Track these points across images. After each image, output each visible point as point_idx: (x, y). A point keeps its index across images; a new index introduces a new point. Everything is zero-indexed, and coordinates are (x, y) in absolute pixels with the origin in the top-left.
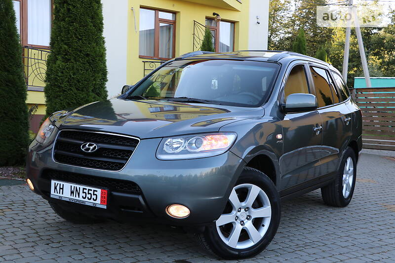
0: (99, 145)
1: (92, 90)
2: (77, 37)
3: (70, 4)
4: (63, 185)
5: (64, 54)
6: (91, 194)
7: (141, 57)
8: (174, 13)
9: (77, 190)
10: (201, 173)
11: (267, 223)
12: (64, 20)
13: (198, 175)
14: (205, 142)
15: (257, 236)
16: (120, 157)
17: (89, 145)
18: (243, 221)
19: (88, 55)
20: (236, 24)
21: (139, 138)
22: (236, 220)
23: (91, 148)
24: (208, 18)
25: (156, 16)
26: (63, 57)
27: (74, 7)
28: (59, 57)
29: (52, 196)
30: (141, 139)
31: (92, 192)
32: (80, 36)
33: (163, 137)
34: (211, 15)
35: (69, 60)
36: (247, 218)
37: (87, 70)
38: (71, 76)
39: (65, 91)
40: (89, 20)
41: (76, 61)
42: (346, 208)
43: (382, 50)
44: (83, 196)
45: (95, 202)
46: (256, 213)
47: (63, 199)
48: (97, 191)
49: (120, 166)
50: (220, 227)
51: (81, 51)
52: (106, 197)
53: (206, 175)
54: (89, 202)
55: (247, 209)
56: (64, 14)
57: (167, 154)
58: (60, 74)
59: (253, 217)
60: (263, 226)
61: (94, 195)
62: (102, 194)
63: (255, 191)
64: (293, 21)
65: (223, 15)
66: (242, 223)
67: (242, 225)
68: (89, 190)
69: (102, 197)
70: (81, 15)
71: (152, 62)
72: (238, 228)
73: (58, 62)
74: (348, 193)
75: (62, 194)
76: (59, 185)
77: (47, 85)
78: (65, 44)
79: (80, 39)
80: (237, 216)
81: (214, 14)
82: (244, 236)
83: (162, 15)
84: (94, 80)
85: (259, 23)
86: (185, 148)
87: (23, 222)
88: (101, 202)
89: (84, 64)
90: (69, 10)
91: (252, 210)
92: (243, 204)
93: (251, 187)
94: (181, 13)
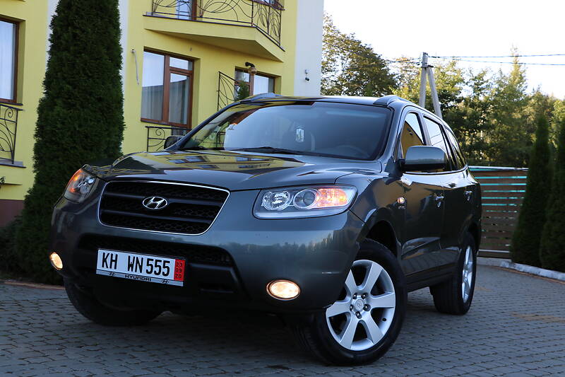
0: (170, 200)
1: (105, 150)
2: (86, 74)
3: (77, 28)
4: (117, 255)
5: (67, 96)
6: (160, 266)
7: (143, 120)
8: (192, 60)
9: (138, 262)
10: (311, 243)
11: (390, 316)
12: (67, 49)
13: (307, 245)
14: (318, 198)
15: (377, 332)
16: (200, 215)
17: (155, 200)
18: (359, 312)
19: (100, 100)
20: (276, 80)
21: (228, 190)
22: (351, 310)
23: (159, 203)
24: (238, 70)
25: (166, 63)
26: (64, 102)
27: (83, 32)
28: (59, 102)
29: (98, 272)
30: (230, 192)
31: (161, 264)
32: (91, 72)
33: (261, 189)
34: (243, 66)
35: (74, 105)
36: (364, 309)
37: (99, 121)
38: (75, 129)
39: (66, 149)
40: (104, 51)
41: (83, 108)
42: (465, 316)
43: (462, 130)
44: (147, 271)
45: (165, 278)
46: (376, 302)
47: (116, 276)
48: (169, 262)
49: (201, 228)
50: (330, 318)
51: (91, 94)
52: (183, 271)
53: (317, 246)
54: (157, 278)
55: (364, 295)
56: (67, 41)
57: (267, 211)
58: (59, 126)
59: (373, 307)
60: (385, 320)
61: (164, 267)
62: (176, 265)
63: (376, 270)
64: (340, 87)
65: (260, 66)
66: (358, 315)
67: (358, 317)
68: (157, 261)
69: (176, 270)
70: (93, 43)
71: (160, 128)
72: (353, 322)
73: (58, 109)
74: (467, 296)
75: (115, 268)
76: (110, 255)
77: (38, 141)
78: (69, 83)
79: (89, 77)
80: (351, 305)
81: (247, 64)
82: (361, 333)
83: (175, 63)
84: (109, 135)
85: (308, 80)
86: (292, 204)
87: (30, 324)
88: (175, 278)
89: (95, 112)
90: (75, 36)
91: (372, 297)
92: (361, 288)
93: (370, 265)
94: (201, 60)
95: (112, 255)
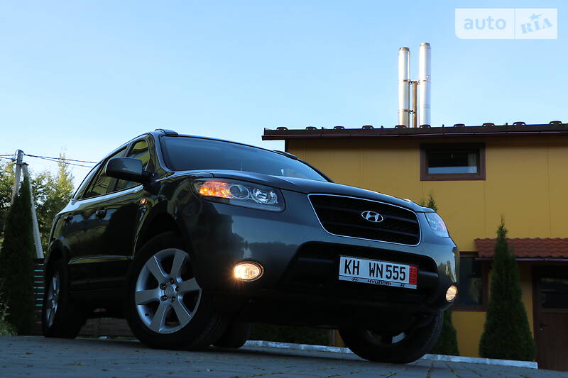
4: (358, 262)
6: (397, 272)
9: (378, 268)
17: (371, 214)
21: (414, 211)
29: (340, 278)
33: (424, 213)
44: (387, 275)
45: (402, 282)
47: (359, 281)
48: (404, 268)
52: (416, 276)
54: (396, 283)
62: (411, 271)
68: (395, 267)
69: (411, 275)
75: (358, 274)
95: (354, 261)
